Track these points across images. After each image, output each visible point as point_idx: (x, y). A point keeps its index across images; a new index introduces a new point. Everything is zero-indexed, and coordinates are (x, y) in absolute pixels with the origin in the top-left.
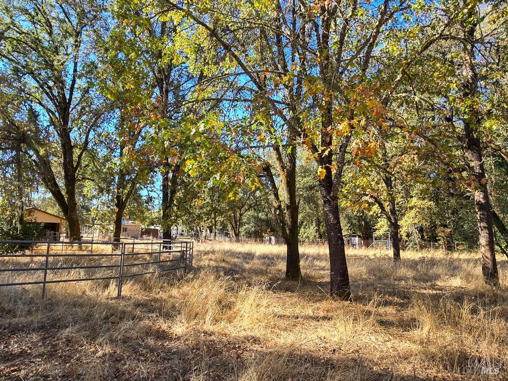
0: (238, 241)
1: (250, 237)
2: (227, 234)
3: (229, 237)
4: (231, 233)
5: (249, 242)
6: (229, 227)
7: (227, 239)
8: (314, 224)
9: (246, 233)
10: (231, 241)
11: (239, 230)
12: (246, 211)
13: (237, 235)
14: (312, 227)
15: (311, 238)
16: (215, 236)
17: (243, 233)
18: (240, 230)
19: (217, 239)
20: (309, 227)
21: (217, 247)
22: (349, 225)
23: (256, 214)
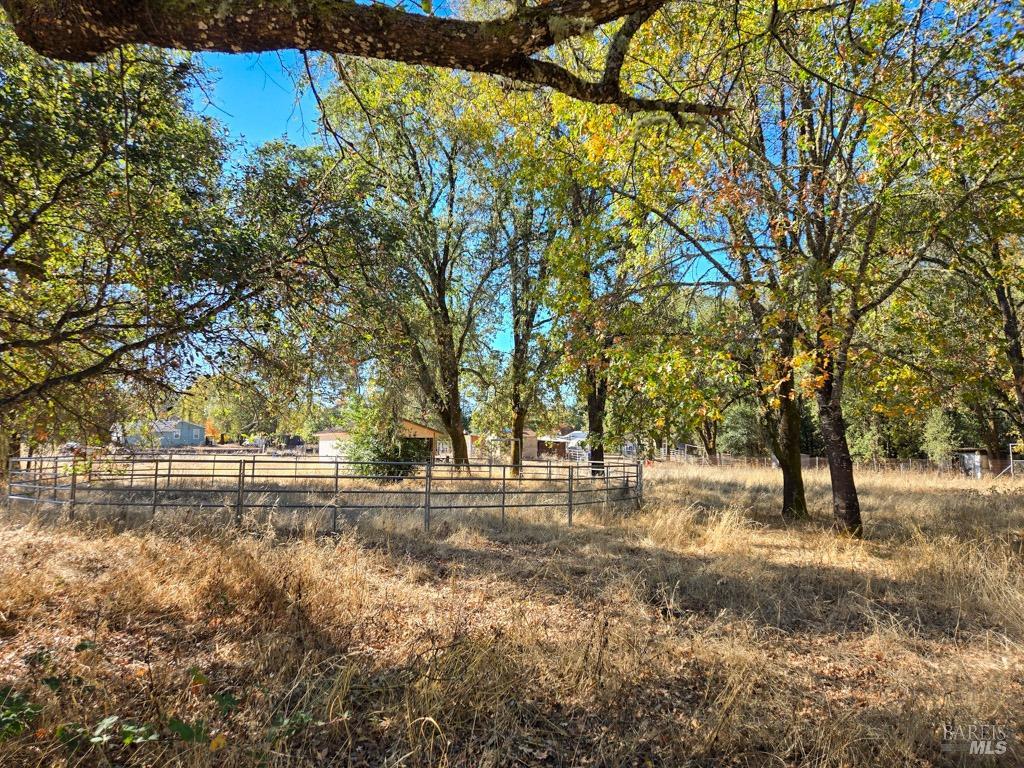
0: (714, 462)
1: (737, 455)
2: (691, 451)
3: (697, 455)
4: (700, 447)
5: (736, 465)
6: (696, 436)
7: (692, 459)
8: (874, 428)
9: (730, 447)
10: (699, 462)
11: (714, 442)
12: (729, 404)
13: (711, 451)
14: (868, 435)
15: (867, 455)
16: (669, 453)
17: (724, 448)
18: (717, 441)
19: (672, 458)
20: (862, 435)
21: (675, 473)
22: (950, 429)
23: (748, 409)
